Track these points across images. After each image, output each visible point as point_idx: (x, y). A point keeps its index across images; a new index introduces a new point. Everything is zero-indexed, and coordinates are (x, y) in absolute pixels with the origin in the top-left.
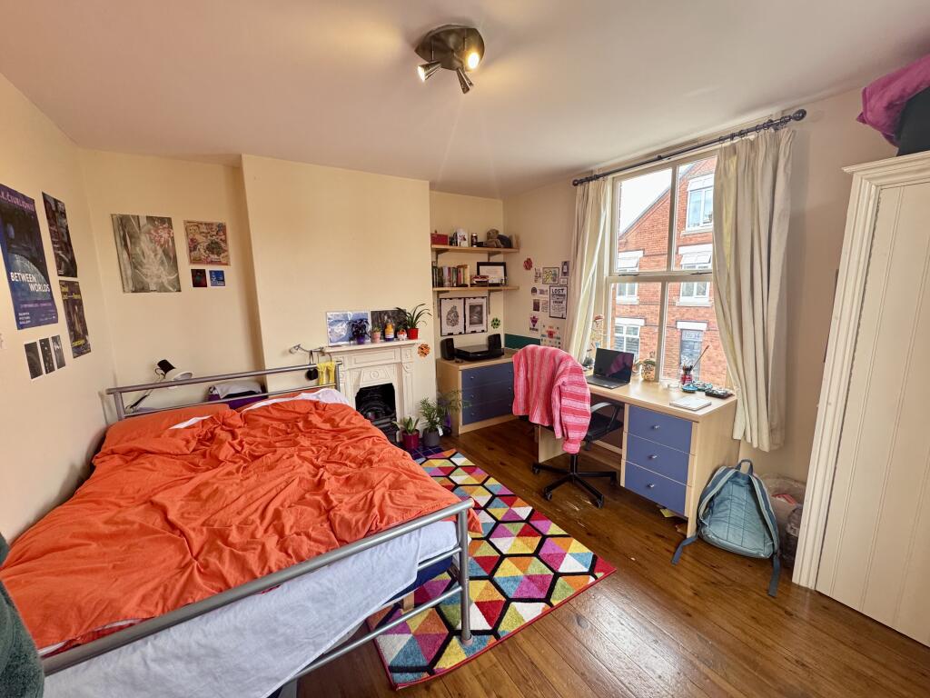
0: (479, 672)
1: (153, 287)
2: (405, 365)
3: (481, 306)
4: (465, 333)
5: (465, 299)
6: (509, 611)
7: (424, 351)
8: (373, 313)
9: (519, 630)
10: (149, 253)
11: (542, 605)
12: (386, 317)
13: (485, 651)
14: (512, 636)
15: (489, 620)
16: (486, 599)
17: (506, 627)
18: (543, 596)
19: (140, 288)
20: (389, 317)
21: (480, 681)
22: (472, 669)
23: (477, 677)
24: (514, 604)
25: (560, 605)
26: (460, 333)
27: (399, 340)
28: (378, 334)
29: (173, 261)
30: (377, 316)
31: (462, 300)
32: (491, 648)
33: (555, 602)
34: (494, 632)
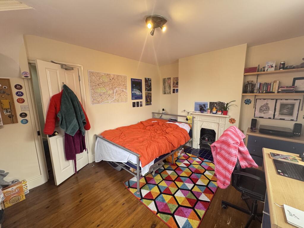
0: (130, 197)
1: (167, 93)
2: (220, 125)
3: (293, 105)
4: (274, 119)
5: (277, 100)
6: (150, 201)
7: (233, 121)
8: (210, 103)
9: (145, 205)
10: (167, 86)
11: (156, 211)
12: (215, 105)
13: (136, 198)
14: (142, 204)
15: (146, 196)
16: (152, 194)
17: (144, 201)
18: (160, 210)
19: (165, 93)
20: (217, 105)
21: (128, 198)
22: (132, 195)
23: (129, 197)
24: (153, 202)
25: (158, 217)
26: (270, 118)
27: (218, 114)
28: (209, 111)
29: (170, 87)
30: (212, 104)
31: (275, 101)
32: (138, 199)
33: (158, 215)
34: (142, 198)
